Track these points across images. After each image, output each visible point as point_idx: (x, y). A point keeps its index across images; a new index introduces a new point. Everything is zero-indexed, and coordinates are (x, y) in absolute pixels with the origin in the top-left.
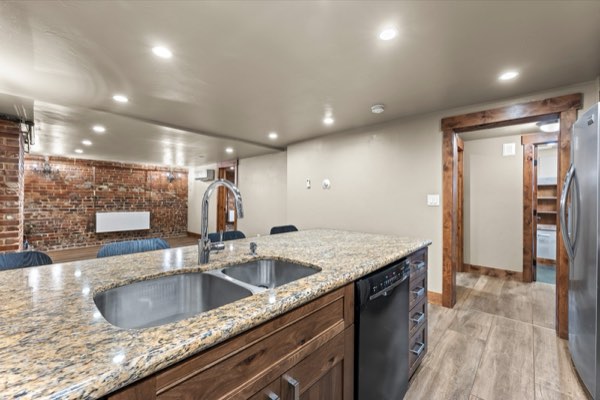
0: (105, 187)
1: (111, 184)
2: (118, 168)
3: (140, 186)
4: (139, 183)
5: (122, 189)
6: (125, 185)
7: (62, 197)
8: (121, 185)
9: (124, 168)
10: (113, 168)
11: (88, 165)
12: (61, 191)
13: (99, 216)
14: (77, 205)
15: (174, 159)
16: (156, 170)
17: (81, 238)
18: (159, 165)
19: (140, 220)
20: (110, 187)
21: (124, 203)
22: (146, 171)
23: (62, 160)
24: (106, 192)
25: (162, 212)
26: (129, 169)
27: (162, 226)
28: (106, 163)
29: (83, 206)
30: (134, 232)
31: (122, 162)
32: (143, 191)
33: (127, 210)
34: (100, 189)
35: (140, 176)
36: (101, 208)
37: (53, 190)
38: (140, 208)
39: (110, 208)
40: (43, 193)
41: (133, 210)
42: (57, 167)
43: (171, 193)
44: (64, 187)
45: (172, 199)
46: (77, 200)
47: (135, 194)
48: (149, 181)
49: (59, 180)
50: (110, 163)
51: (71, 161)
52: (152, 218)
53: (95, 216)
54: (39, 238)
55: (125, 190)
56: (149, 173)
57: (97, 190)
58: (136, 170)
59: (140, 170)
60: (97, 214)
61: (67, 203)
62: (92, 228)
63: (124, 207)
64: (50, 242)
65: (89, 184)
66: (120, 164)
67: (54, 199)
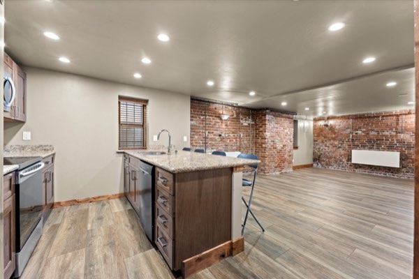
0: (359, 132)
1: (364, 130)
2: (369, 117)
3: (391, 129)
4: (389, 127)
5: (373, 133)
6: (376, 129)
7: (334, 139)
8: (372, 130)
9: (374, 117)
10: (366, 117)
11: (349, 118)
12: (333, 136)
14: (342, 144)
16: (409, 113)
17: (344, 165)
19: (391, 159)
20: (363, 132)
21: (375, 143)
22: (398, 116)
23: (333, 118)
24: (360, 135)
26: (378, 117)
28: (360, 115)
29: (345, 145)
30: (385, 167)
31: (372, 112)
32: (394, 134)
33: (378, 149)
34: (356, 134)
35: (391, 120)
36: (356, 147)
37: (330, 136)
38: (391, 148)
39: (363, 147)
40: (325, 137)
41: (384, 149)
42: (331, 122)
44: (335, 133)
46: (342, 142)
47: (386, 136)
48: (400, 125)
49: (332, 129)
50: (364, 115)
51: (338, 118)
52: (403, 158)
53: (351, 152)
54: (324, 161)
55: (376, 133)
56: (400, 117)
57: (354, 134)
58: (387, 116)
59: (390, 116)
60: (353, 151)
61: (336, 143)
62: (349, 159)
63: (375, 147)
64: (328, 164)
65: (349, 130)
66: (371, 114)
67: (330, 140)
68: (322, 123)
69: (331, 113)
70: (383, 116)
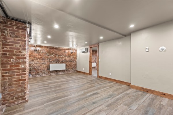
0: (52, 55)
2: (56, 49)
4: (62, 54)
5: (57, 56)
6: (58, 54)
7: (40, 59)
10: (54, 49)
11: (47, 48)
12: (40, 57)
13: (51, 65)
14: (44, 61)
15: (73, 45)
16: (67, 49)
17: (45, 73)
18: (68, 48)
19: (62, 66)
20: (54, 55)
22: (64, 50)
23: (40, 46)
24: (52, 57)
25: (69, 64)
26: (59, 49)
27: (69, 68)
28: (52, 47)
29: (46, 62)
30: (61, 70)
31: (57, 47)
32: (63, 56)
34: (51, 56)
35: (62, 51)
36: (51, 62)
37: (37, 57)
38: (62, 62)
39: (54, 62)
40: (34, 57)
41: (60, 63)
42: (38, 49)
43: (72, 57)
44: (40, 55)
45: (72, 59)
47: (61, 57)
48: (65, 53)
49: (39, 52)
52: (66, 65)
53: (49, 65)
54: (33, 72)
55: (58, 56)
56: (65, 50)
57: (50, 56)
58: (61, 49)
59: (62, 49)
61: (41, 61)
62: (48, 69)
63: (58, 62)
64: (37, 74)
65: (48, 54)
66: (56, 47)
67: (37, 59)
69: (39, 43)
70: (60, 49)
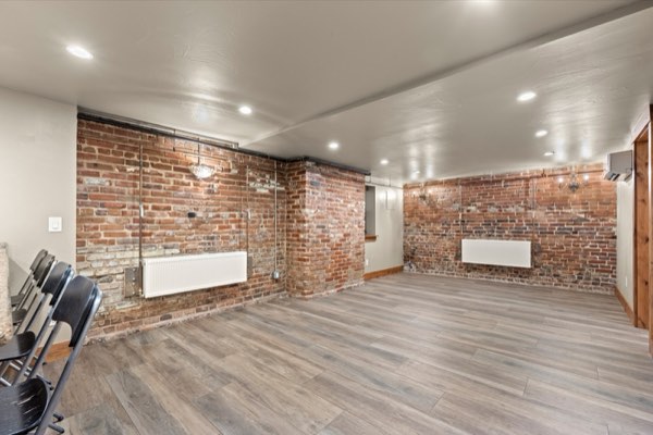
0: (473, 208)
1: (479, 204)
2: (487, 182)
3: (518, 203)
4: (516, 200)
5: (492, 210)
6: (496, 203)
7: (435, 221)
8: (491, 204)
9: (494, 182)
10: (481, 183)
11: (457, 184)
12: (434, 215)
13: (464, 243)
14: (447, 229)
15: (573, 149)
16: (543, 175)
17: (451, 267)
18: (547, 166)
19: (517, 253)
20: (479, 208)
21: (495, 228)
22: (527, 180)
23: (435, 183)
24: (474, 214)
25: (557, 243)
26: (500, 181)
27: (557, 266)
28: (473, 179)
29: (452, 231)
30: (510, 268)
31: (491, 173)
32: (522, 210)
33: (500, 237)
34: (468, 211)
35: (518, 188)
36: (468, 234)
37: (428, 215)
38: (518, 235)
39: (479, 234)
40: (422, 218)
41: (508, 237)
42: (431, 191)
43: (575, 211)
44: (436, 211)
45: (577, 221)
46: (446, 223)
47: (511, 214)
48: (531, 195)
49: (432, 203)
50: (479, 178)
51: (441, 183)
52: (536, 252)
53: (461, 243)
54: (419, 260)
55: (497, 210)
56: (531, 182)
57: (465, 212)
58: (512, 180)
59: (517, 179)
60: (463, 241)
61: (439, 228)
62: (458, 257)
63: (495, 234)
64: (427, 266)
65: (457, 205)
66: (489, 176)
67: (429, 223)
68: (416, 193)
69: (430, 174)
70: (506, 181)
